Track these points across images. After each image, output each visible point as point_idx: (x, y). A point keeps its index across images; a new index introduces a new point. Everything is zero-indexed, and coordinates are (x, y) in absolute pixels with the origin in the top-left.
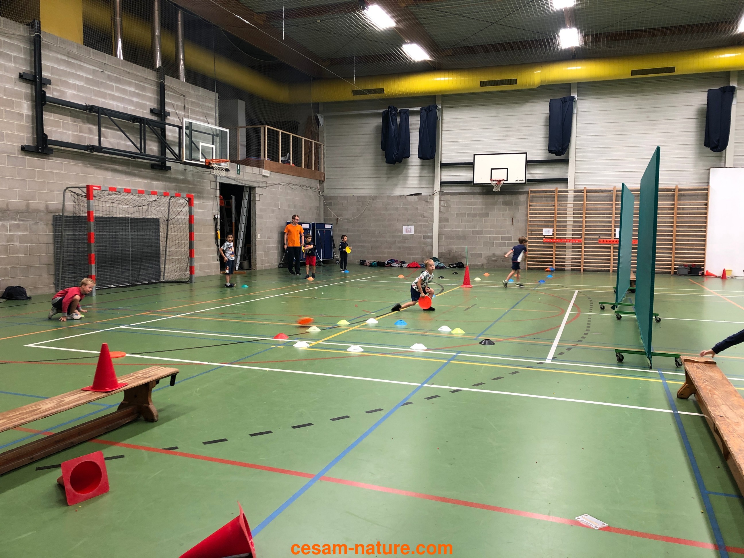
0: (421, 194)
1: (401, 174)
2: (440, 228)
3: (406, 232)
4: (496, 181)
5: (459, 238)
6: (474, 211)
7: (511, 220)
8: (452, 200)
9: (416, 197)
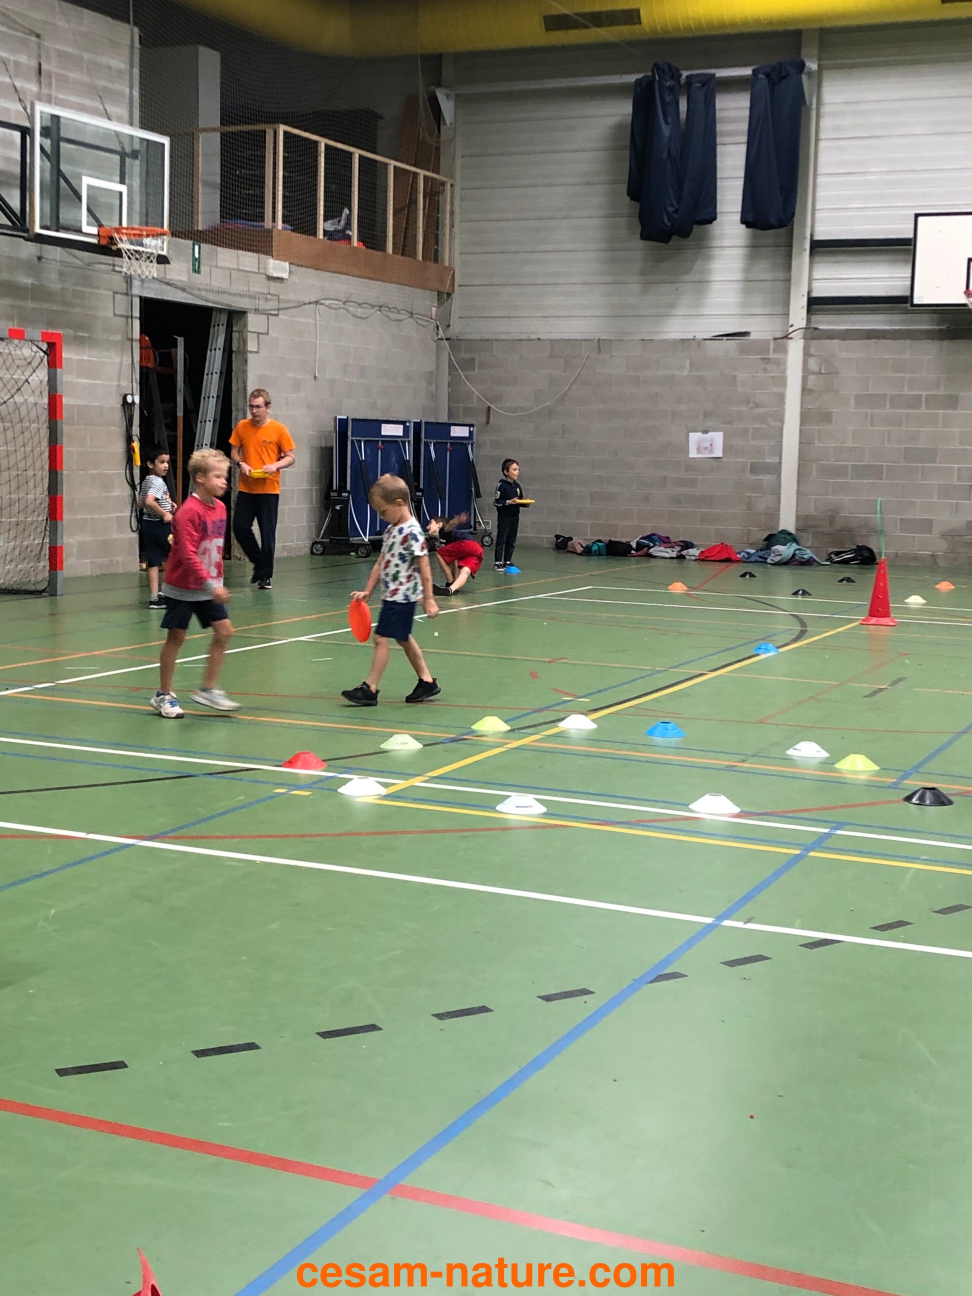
0: (745, 334)
1: (687, 271)
2: (805, 441)
3: (699, 450)
5: (862, 471)
6: (909, 388)
8: (845, 355)
9: (732, 344)
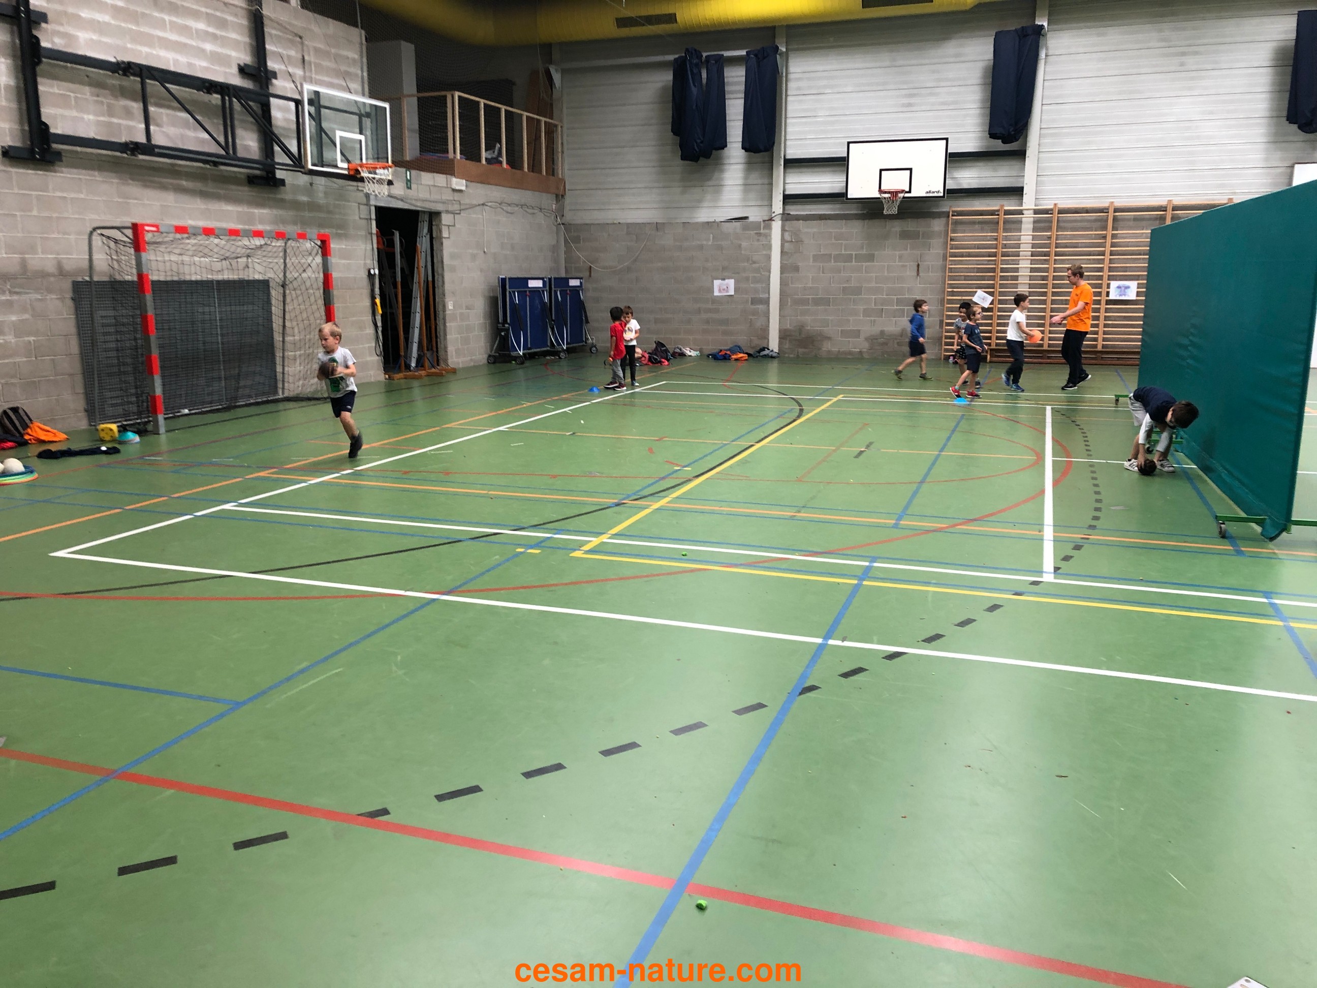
0: (746, 218)
1: (709, 179)
2: (783, 283)
3: (720, 291)
4: (889, 193)
5: (817, 302)
6: (845, 250)
7: (916, 268)
8: (806, 230)
9: (737, 224)
